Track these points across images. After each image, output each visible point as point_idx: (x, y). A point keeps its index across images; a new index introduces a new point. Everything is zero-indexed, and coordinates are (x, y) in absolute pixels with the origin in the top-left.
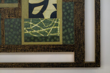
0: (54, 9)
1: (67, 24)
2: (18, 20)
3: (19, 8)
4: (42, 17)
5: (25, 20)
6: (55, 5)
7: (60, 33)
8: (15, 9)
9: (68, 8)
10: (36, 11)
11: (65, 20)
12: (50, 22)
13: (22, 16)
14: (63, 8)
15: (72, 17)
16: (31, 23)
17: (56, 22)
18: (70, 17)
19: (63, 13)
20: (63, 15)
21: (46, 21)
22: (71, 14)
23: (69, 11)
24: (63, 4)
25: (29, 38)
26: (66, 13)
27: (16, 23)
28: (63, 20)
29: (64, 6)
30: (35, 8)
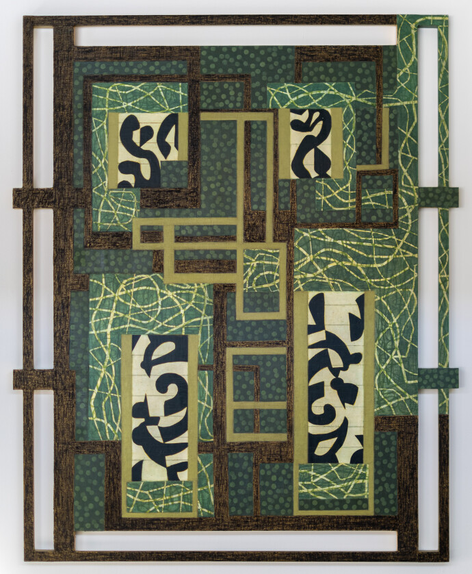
0: (358, 446)
1: (383, 475)
2: (287, 466)
3: (289, 444)
4: (335, 461)
5: (301, 467)
6: (360, 438)
7: (369, 493)
8: (281, 444)
9: (384, 443)
10: (323, 448)
11: (380, 468)
12: (351, 471)
13: (295, 458)
14: (376, 443)
15: (393, 461)
16: (312, 473)
17: (361, 471)
18: (389, 462)
19: (376, 452)
20: (376, 458)
21: (343, 470)
22: (392, 455)
23: (387, 450)
24: (376, 436)
25: (307, 502)
26: (380, 454)
27: (284, 472)
28: (376, 467)
29: (378, 440)
30: (321, 444)
